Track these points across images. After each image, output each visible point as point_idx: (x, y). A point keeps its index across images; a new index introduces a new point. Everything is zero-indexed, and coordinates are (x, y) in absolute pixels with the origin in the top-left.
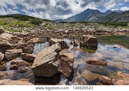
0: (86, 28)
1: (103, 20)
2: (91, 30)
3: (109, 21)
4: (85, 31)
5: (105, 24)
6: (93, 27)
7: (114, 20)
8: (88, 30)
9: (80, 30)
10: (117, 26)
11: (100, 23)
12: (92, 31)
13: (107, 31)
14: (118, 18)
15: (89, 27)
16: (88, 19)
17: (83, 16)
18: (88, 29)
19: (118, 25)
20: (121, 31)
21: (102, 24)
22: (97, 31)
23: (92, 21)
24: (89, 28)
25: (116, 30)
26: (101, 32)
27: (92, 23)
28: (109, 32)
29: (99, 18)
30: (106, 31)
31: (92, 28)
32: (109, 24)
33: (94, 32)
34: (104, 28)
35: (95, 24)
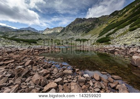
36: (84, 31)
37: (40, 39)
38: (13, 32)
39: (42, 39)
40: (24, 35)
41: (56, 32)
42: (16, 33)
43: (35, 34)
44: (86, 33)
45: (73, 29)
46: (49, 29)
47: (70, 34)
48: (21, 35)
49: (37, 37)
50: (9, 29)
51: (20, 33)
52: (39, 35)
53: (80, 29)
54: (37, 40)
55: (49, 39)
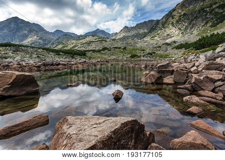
0: (18, 58)
1: (53, 44)
2: (31, 62)
4: (15, 65)
5: (57, 52)
6: (34, 56)
7: (69, 48)
8: (24, 64)
10: (74, 55)
11: (48, 50)
12: (32, 65)
13: (61, 62)
14: (74, 45)
15: (25, 57)
17: (5, 31)
18: (23, 61)
19: (76, 54)
20: (80, 63)
22: (44, 65)
23: (31, 44)
24: (25, 59)
25: (73, 61)
26: (52, 65)
27: (32, 47)
28: (65, 65)
29: (44, 40)
30: (59, 64)
31: (31, 58)
32: (63, 52)
33: (39, 67)
34: (57, 59)
35: (39, 51)
36: (206, 23)
37: (104, 49)
38: (73, 41)
40: (85, 43)
41: (140, 32)
43: (100, 40)
44: (211, 26)
45: (177, 22)
47: (168, 35)
48: (81, 45)
49: (101, 46)
50: (71, 36)
51: (81, 41)
52: (107, 41)
53: (196, 18)
54: (99, 51)
55: (120, 48)
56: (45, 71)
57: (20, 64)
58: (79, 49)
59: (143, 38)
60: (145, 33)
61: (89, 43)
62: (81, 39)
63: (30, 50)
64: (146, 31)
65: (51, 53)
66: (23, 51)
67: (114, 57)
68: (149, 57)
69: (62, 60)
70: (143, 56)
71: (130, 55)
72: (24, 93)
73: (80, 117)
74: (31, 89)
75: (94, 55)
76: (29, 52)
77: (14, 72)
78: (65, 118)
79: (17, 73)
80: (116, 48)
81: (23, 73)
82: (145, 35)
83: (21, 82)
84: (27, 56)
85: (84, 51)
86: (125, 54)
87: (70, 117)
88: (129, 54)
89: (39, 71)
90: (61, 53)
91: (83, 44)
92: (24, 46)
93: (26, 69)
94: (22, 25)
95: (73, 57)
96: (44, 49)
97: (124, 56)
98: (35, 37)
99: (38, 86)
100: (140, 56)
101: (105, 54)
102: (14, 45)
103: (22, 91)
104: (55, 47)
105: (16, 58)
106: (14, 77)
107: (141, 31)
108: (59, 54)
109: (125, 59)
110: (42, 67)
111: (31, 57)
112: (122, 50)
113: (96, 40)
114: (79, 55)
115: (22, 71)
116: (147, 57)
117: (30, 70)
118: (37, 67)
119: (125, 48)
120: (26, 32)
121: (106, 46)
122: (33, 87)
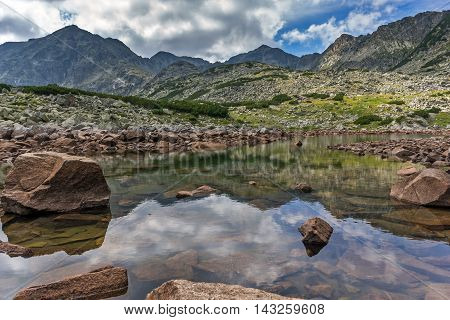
0: (70, 121)
1: (147, 88)
2: (97, 131)
3: (172, 95)
4: (63, 139)
5: (156, 108)
6: (103, 117)
7: (187, 94)
8: (80, 135)
9: (29, 135)
10: (197, 116)
11: (136, 102)
12: (99, 137)
13: (164, 134)
14: (198, 88)
15: (83, 120)
16: (80, 80)
17: (48, 59)
18: (78, 128)
19: (202, 113)
20: (212, 136)
21: (145, 107)
22: (125, 139)
23: (100, 88)
24: (84, 123)
25: (195, 132)
26: (143, 139)
27: (101, 96)
28: (173, 140)
30: (159, 138)
31: (98, 123)
32: (170, 108)
33: (112, 143)
34: (155, 125)
35: (115, 104)
37: (280, 99)
38: (197, 79)
39: (290, 99)
40: (228, 84)
41: (391, 50)
42: (207, 79)
43: (268, 76)
46: (350, 37)
48: (217, 88)
49: (272, 90)
50: (192, 66)
51: (216, 79)
52: (286, 78)
54: (265, 105)
55: (324, 97)
56: (126, 153)
57: (72, 137)
58: (211, 99)
59: (399, 66)
60: (405, 50)
61: (238, 84)
62: (217, 73)
63: (96, 101)
64: (408, 45)
65: (142, 110)
66: (82, 103)
67: (305, 123)
68: (420, 123)
69: (167, 126)
70: (399, 121)
71: (356, 117)
72: (75, 206)
73: (207, 285)
74: (91, 198)
75: (251, 115)
76: (92, 108)
77: (59, 155)
78: (170, 284)
79: (66, 157)
80: (315, 96)
81: (77, 158)
82: (405, 58)
83: (73, 178)
84: (90, 116)
85: (224, 105)
86: (341, 113)
87: (181, 281)
88: (352, 113)
89: (113, 153)
90: (166, 110)
91: (223, 86)
92: (83, 93)
93: (85, 147)
94: (85, 43)
95: (194, 121)
96: (126, 100)
97: (335, 117)
98: (109, 71)
99: (107, 191)
100: (389, 121)
101: (281, 113)
102: (65, 91)
103: (73, 201)
104: (153, 94)
105: (65, 122)
106: (58, 167)
107: (394, 47)
108: (161, 113)
109: (340, 127)
110: (120, 144)
111: (96, 120)
112: (331, 103)
113: (257, 76)
114: (212, 114)
115: (76, 152)
116: (410, 124)
117: (93, 152)
118: (107, 143)
119: (339, 98)
120: (91, 59)
121: (284, 92)
122: (98, 194)
